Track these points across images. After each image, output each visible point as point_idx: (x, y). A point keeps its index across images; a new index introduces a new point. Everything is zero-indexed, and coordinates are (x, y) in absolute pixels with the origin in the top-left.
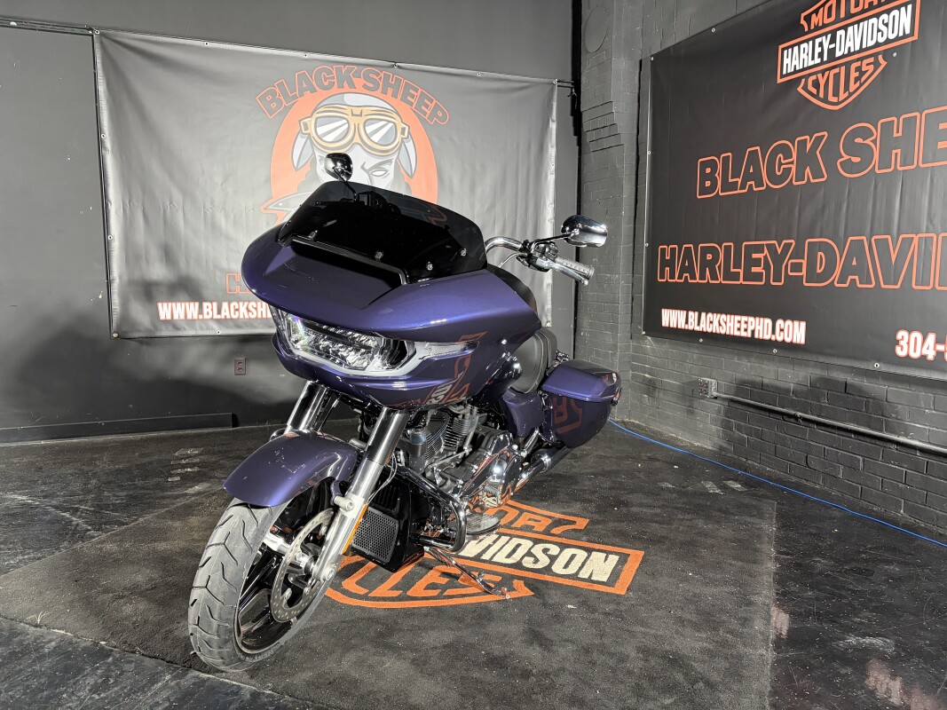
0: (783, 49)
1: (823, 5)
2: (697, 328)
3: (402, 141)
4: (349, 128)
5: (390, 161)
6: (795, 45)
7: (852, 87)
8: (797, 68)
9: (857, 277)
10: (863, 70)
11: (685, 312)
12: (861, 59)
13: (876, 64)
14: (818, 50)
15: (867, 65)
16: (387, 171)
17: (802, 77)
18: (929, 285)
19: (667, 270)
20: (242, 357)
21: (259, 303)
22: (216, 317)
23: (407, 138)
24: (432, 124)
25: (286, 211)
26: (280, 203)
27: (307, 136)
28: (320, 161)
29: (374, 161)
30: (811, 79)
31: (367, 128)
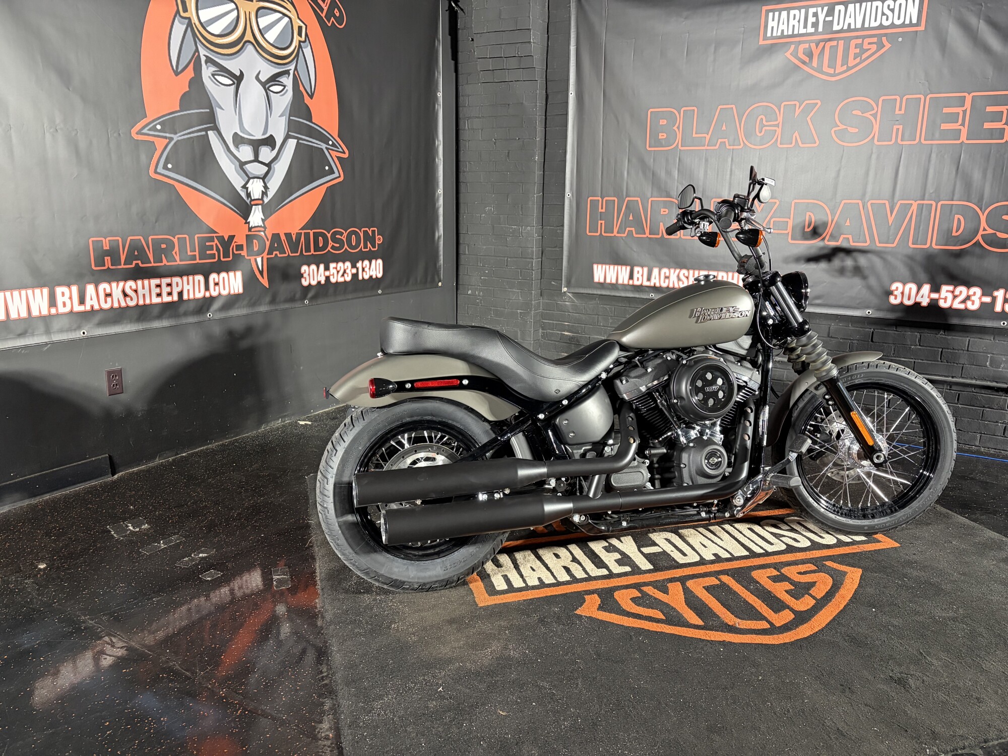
0: (768, 12)
2: (646, 283)
3: (300, 46)
4: (238, 17)
6: (784, 9)
7: (851, 62)
8: (785, 33)
9: (850, 237)
10: (864, 47)
11: (628, 268)
12: (864, 37)
13: (881, 46)
14: (812, 19)
15: (869, 44)
17: (791, 43)
18: (926, 244)
19: (601, 224)
20: (117, 367)
21: (139, 282)
22: (78, 308)
23: (304, 42)
24: (329, 25)
25: (166, 138)
26: (156, 125)
27: (187, 21)
28: (206, 63)
29: (271, 71)
30: (802, 47)
31: (259, 19)
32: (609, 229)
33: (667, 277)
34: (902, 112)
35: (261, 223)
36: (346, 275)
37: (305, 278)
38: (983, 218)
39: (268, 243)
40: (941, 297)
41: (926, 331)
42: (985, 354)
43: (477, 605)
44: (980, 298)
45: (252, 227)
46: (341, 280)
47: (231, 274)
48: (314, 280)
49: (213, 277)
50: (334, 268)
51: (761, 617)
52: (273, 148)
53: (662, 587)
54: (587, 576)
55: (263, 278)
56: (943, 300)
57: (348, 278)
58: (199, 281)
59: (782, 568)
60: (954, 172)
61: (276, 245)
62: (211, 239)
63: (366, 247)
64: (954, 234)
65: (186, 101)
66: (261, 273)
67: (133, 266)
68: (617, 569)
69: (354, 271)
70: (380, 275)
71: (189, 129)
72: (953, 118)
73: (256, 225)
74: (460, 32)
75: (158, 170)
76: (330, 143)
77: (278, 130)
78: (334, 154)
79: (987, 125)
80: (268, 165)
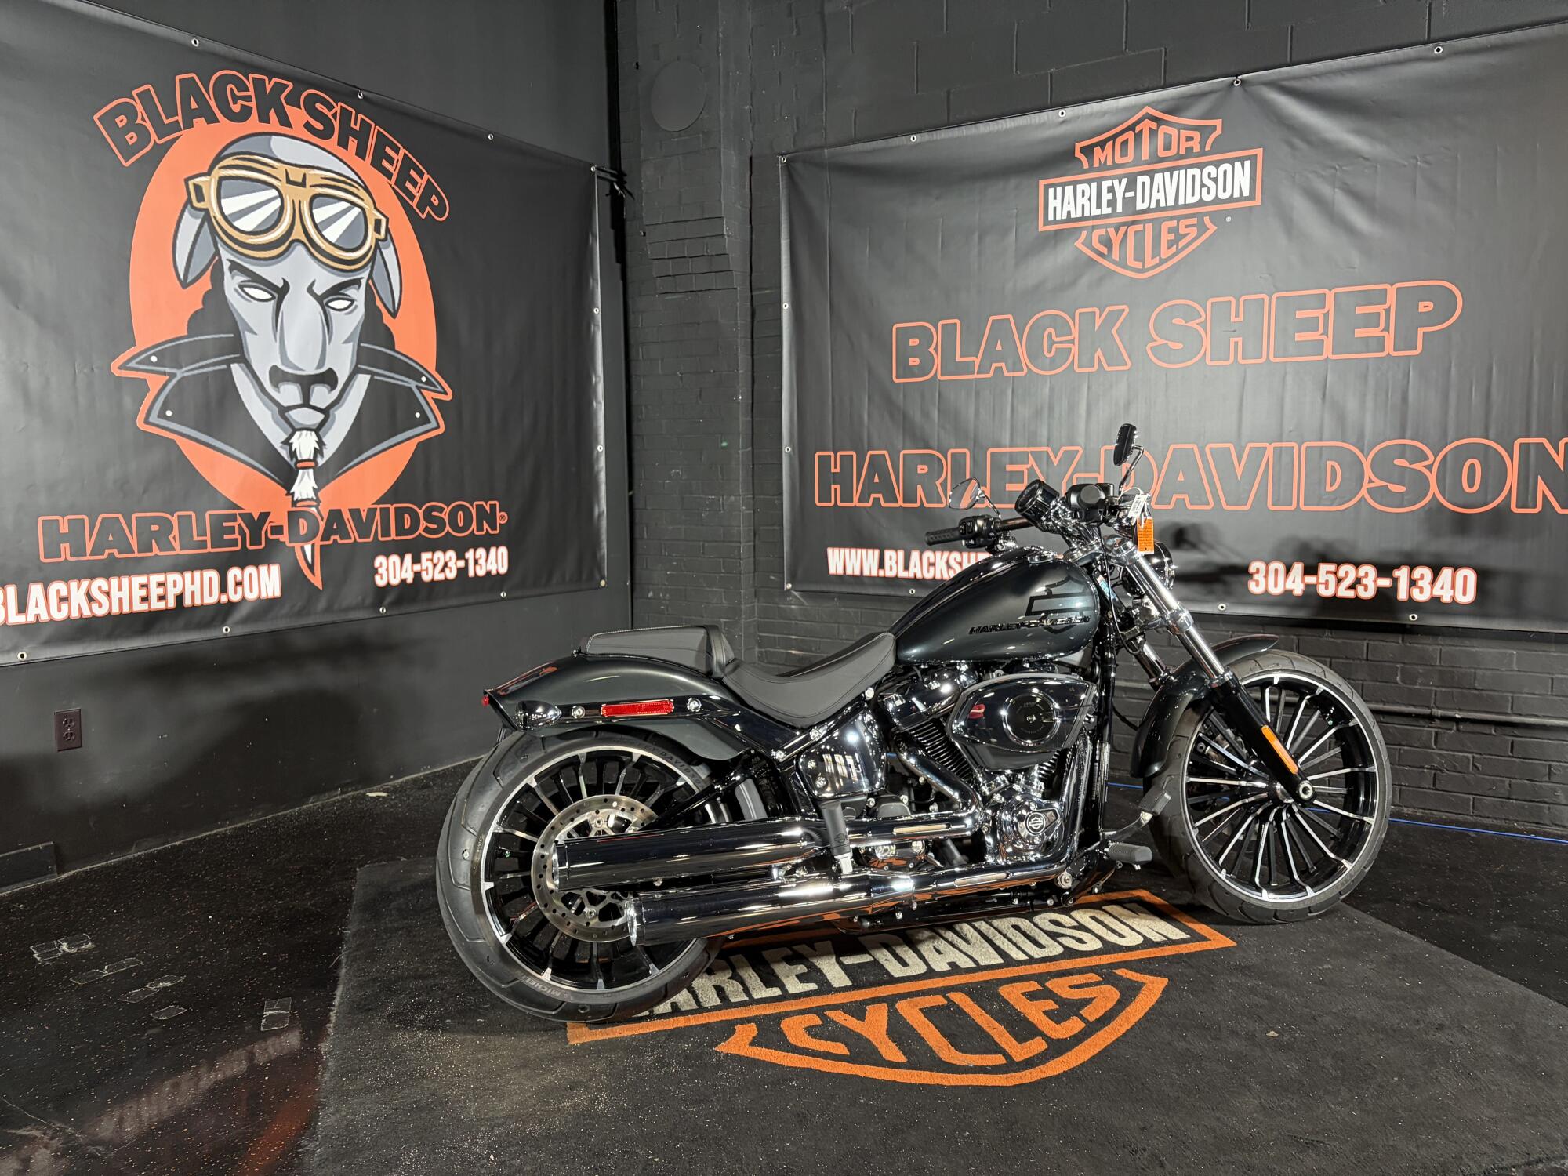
0: (1046, 188)
1: (1114, 138)
2: (903, 574)
3: (377, 247)
4: (282, 208)
5: (357, 282)
6: (1069, 183)
7: (1165, 252)
8: (1073, 216)
9: (1186, 497)
10: (1181, 232)
11: (877, 552)
12: (1179, 218)
13: (1202, 229)
14: (1106, 196)
15: (1187, 226)
16: (353, 301)
17: (1082, 228)
18: (1291, 505)
19: (835, 489)
20: (74, 707)
21: (114, 581)
22: (15, 619)
23: (385, 240)
24: (423, 217)
25: (164, 373)
26: (151, 355)
27: (203, 213)
28: (231, 269)
29: (331, 280)
30: (1097, 234)
31: (315, 211)
32: (847, 496)
33: (932, 565)
34: (1241, 319)
35: (312, 495)
36: (447, 570)
37: (381, 575)
38: (1367, 465)
39: (322, 524)
40: (1321, 580)
41: (1304, 631)
42: (1391, 664)
43: (567, 1043)
44: (1375, 581)
45: (297, 501)
46: (439, 577)
47: (263, 569)
48: (395, 577)
49: (234, 573)
50: (428, 560)
51: (997, 1049)
52: (333, 386)
53: (858, 1010)
54: (747, 998)
55: (313, 574)
56: (1324, 586)
57: (451, 574)
58: (211, 579)
59: (1047, 980)
60: (1319, 400)
61: (335, 527)
62: (233, 518)
63: (480, 528)
64: (1328, 489)
65: (196, 322)
66: (311, 567)
67: (105, 556)
68: (794, 986)
69: (461, 564)
70: (503, 570)
71: (201, 360)
72: (1310, 325)
73: (305, 497)
74: (628, 223)
75: (151, 420)
76: (424, 379)
77: (342, 361)
78: (429, 395)
79: (1359, 333)
80: (326, 412)
